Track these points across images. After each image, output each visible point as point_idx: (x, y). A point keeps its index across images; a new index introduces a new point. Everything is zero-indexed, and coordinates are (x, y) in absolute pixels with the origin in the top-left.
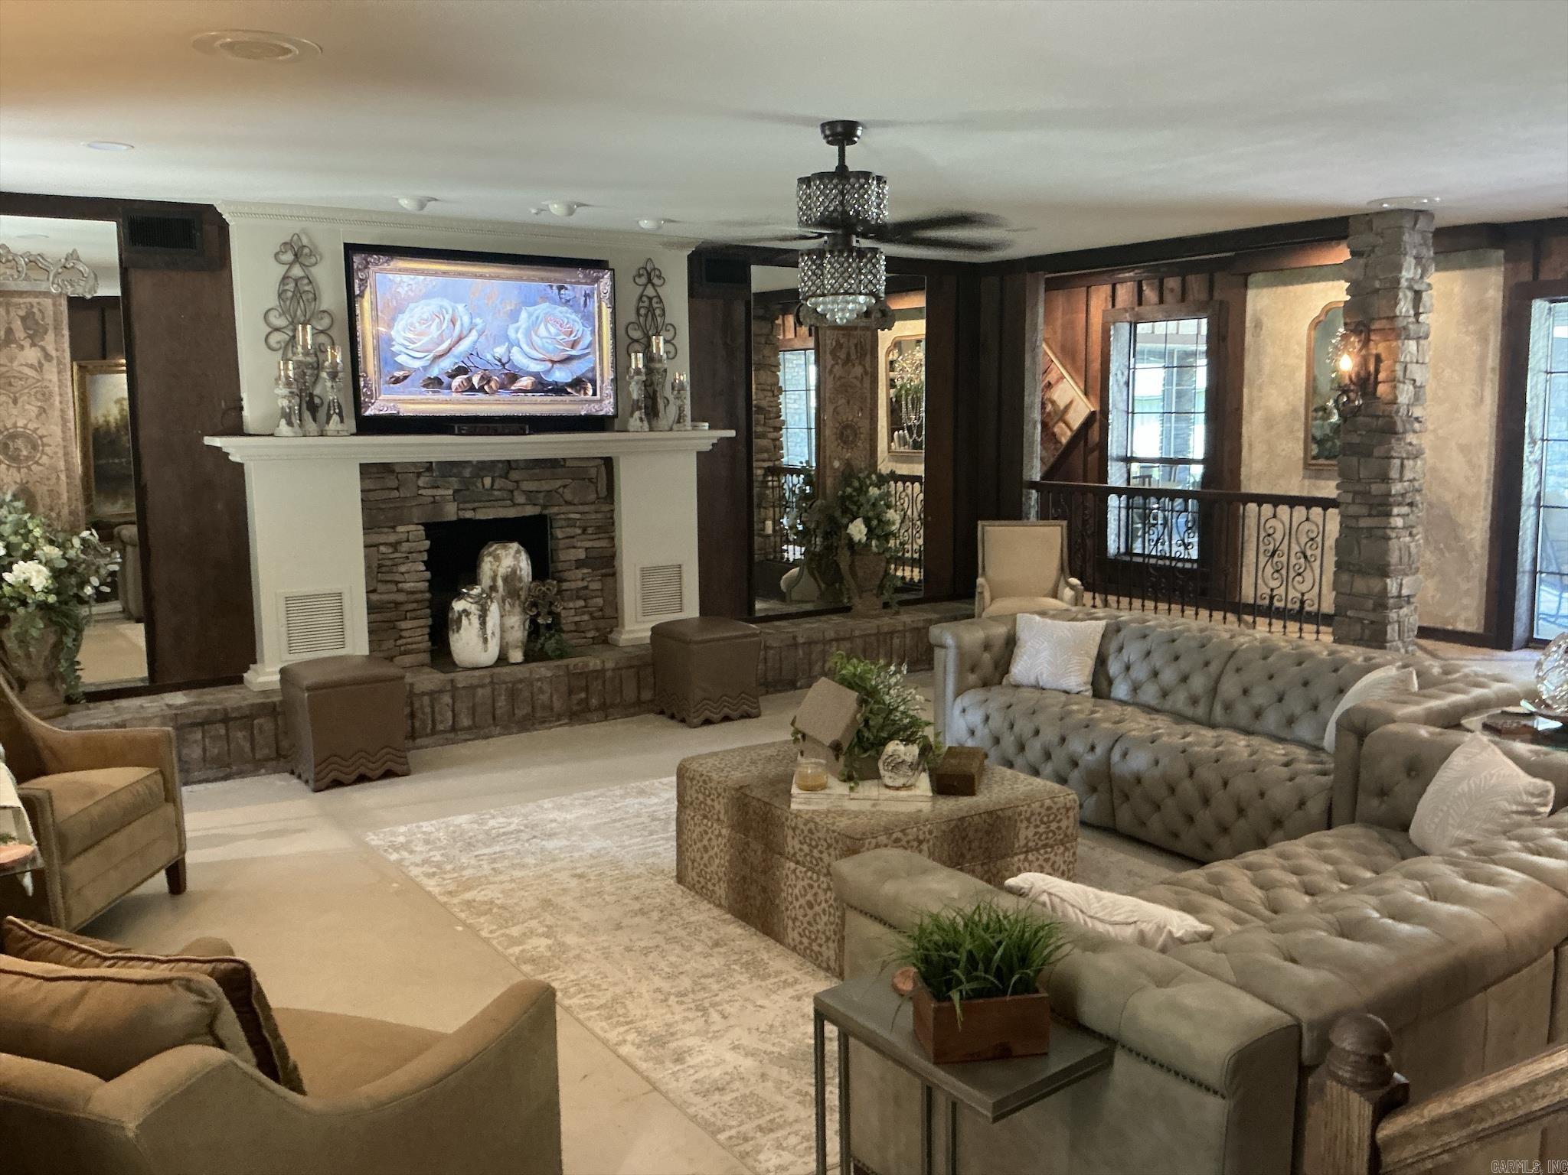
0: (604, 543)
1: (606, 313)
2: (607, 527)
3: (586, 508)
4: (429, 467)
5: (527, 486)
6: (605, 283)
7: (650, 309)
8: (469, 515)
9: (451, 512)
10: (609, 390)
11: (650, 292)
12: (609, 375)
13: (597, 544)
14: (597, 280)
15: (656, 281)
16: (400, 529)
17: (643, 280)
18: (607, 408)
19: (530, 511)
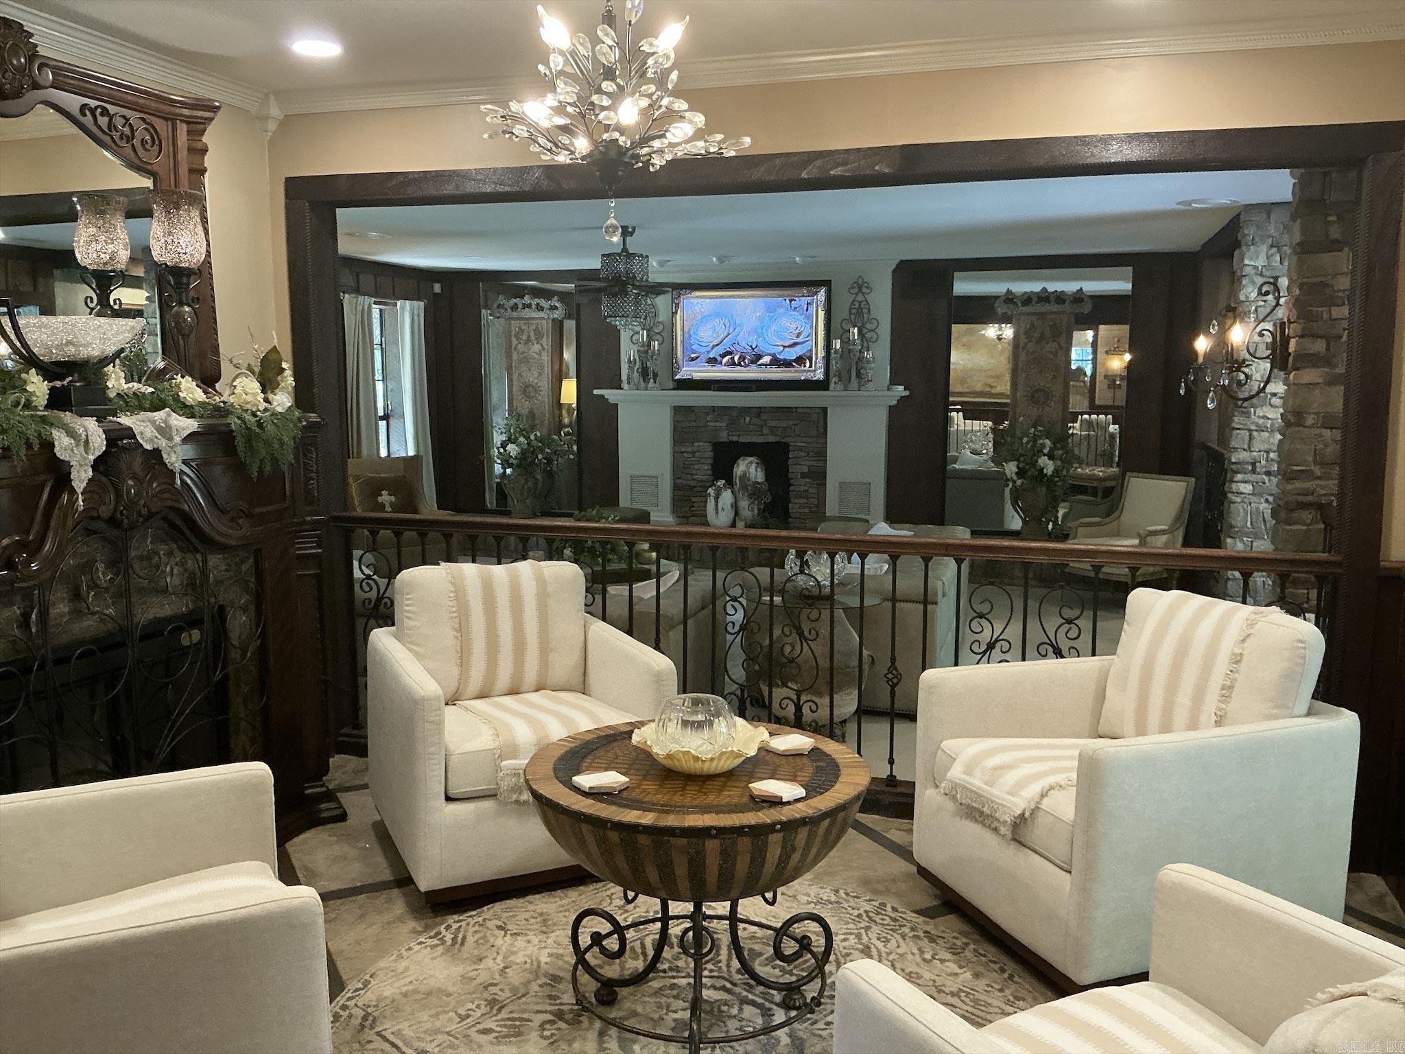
0: (820, 464)
1: (821, 314)
2: (822, 454)
3: (810, 440)
4: (713, 409)
5: (773, 423)
6: (822, 295)
7: (860, 312)
8: (735, 439)
9: (724, 436)
10: (821, 364)
11: (860, 298)
12: (821, 353)
13: (815, 463)
14: (816, 293)
15: (864, 290)
16: (696, 444)
17: (856, 290)
18: (819, 375)
19: (771, 439)
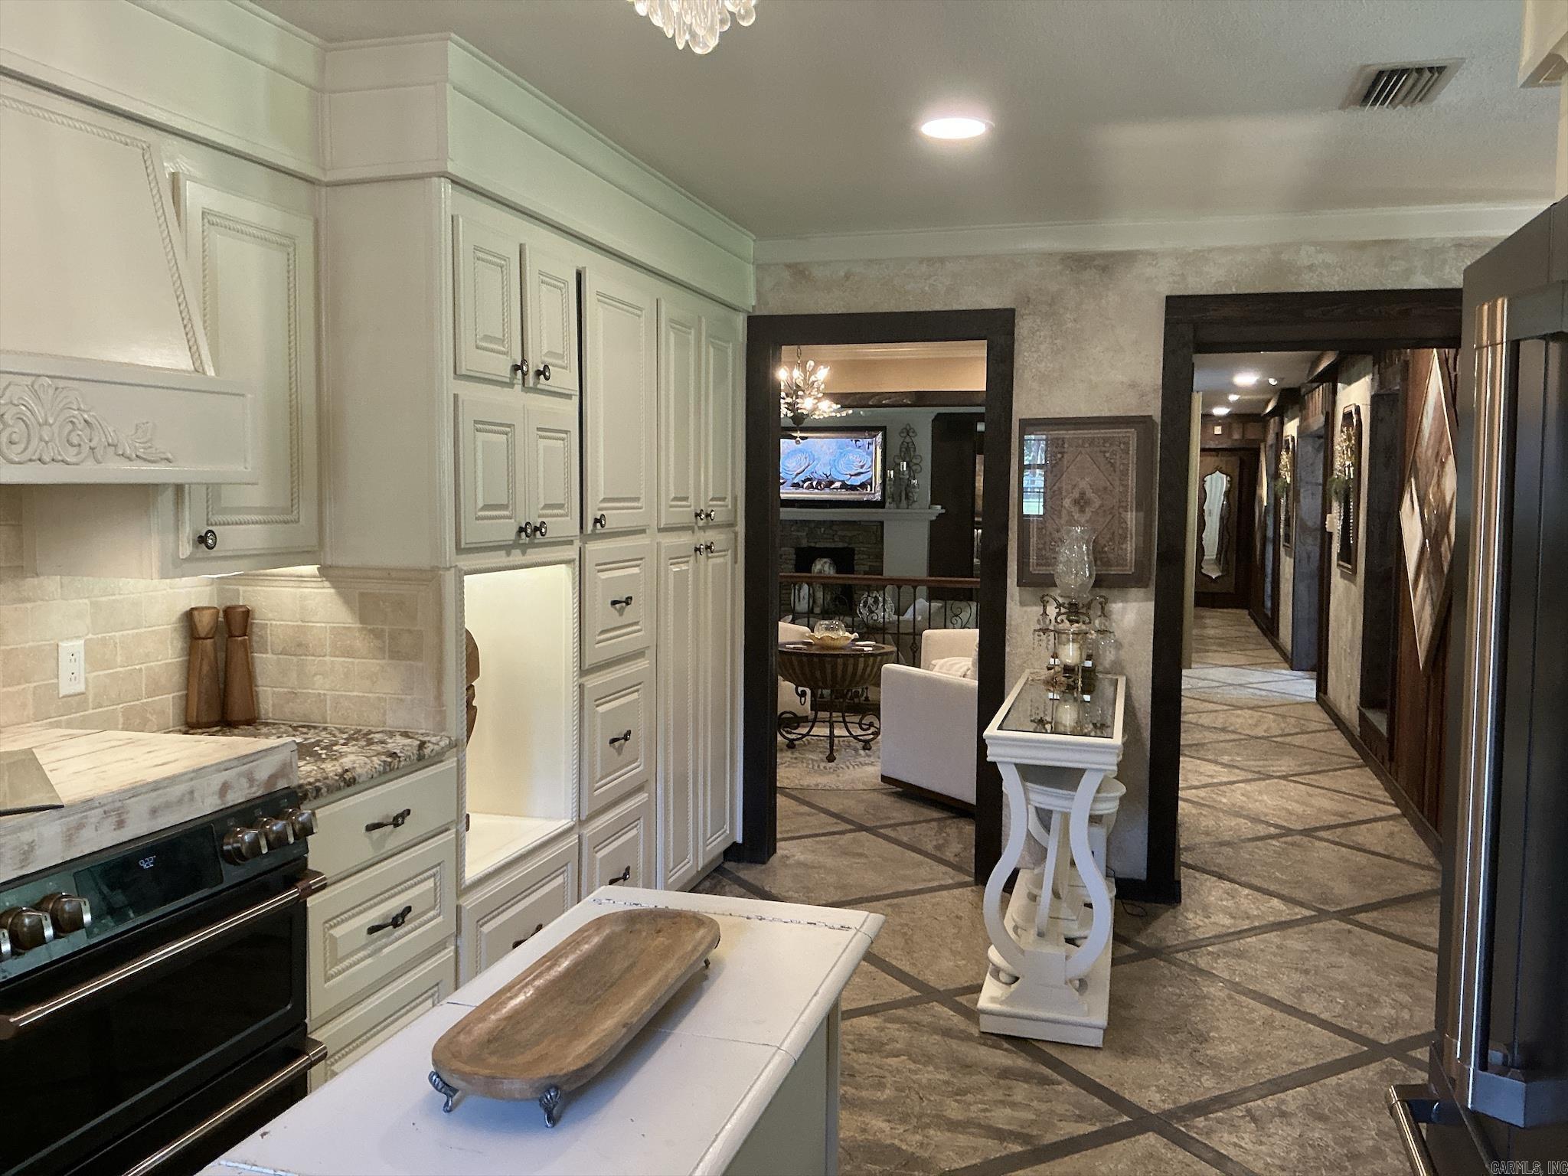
0: (878, 564)
1: (879, 451)
2: (880, 556)
3: (869, 546)
4: (796, 522)
5: (839, 533)
6: (879, 438)
7: (908, 449)
8: (813, 545)
9: (804, 543)
10: (878, 489)
11: (908, 440)
12: (879, 481)
13: (874, 564)
14: (875, 436)
15: (911, 434)
16: (783, 549)
17: (905, 434)
18: (878, 497)
19: (841, 545)
